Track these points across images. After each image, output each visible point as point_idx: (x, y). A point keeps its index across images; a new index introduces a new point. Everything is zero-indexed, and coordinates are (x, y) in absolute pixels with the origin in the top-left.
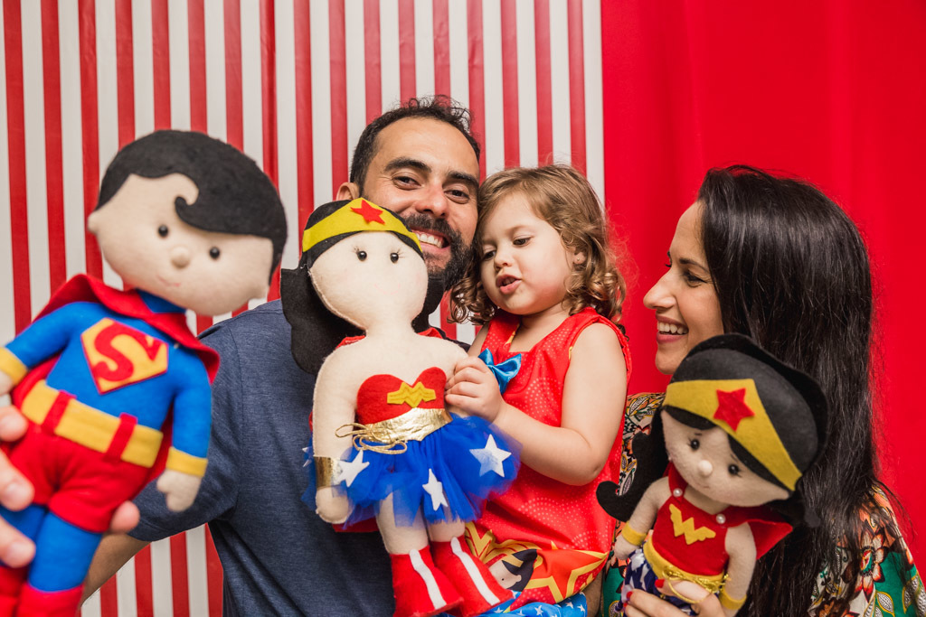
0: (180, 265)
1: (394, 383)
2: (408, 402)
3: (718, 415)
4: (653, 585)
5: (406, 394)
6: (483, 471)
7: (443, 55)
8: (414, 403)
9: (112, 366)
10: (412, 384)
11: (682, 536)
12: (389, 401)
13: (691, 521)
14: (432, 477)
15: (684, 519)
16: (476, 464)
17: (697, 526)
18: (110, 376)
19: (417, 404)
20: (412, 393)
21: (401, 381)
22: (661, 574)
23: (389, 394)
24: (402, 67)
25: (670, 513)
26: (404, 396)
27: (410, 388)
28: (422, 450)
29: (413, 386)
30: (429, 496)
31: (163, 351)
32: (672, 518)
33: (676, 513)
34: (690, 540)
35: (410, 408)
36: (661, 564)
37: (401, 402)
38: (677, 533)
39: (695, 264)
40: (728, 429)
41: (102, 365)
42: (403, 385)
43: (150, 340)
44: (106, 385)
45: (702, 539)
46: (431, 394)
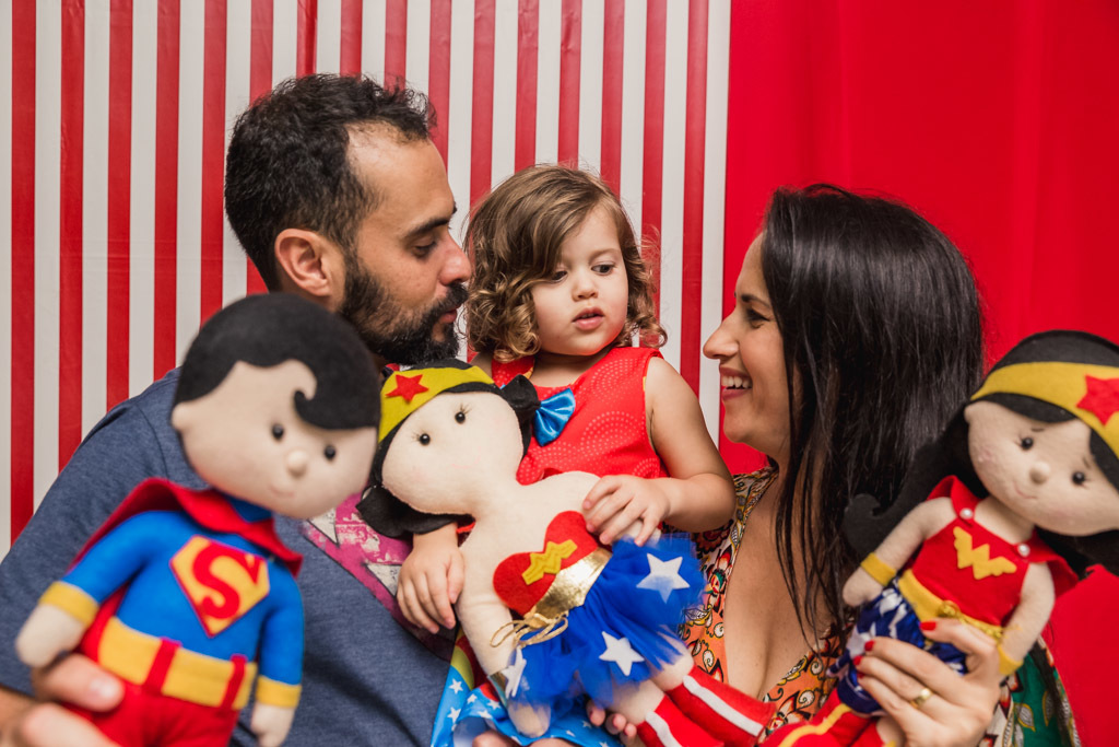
0: (298, 474)
1: (522, 561)
2: (548, 570)
3: (1083, 405)
4: (912, 631)
5: (541, 564)
6: (665, 596)
7: (530, 35)
8: (554, 568)
9: (219, 600)
10: (541, 549)
11: (970, 569)
12: (528, 582)
13: (985, 549)
14: (608, 638)
15: (976, 545)
16: (653, 595)
17: (993, 555)
18: (219, 613)
19: (559, 566)
20: (546, 560)
21: (528, 554)
22: (925, 616)
23: (524, 575)
24: (477, 47)
25: (953, 538)
26: (540, 568)
27: (541, 556)
28: (589, 613)
29: (544, 552)
30: (614, 663)
31: (264, 570)
32: (957, 544)
33: (963, 538)
34: (979, 574)
35: (554, 575)
36: (927, 604)
37: (541, 576)
38: (963, 562)
39: (756, 299)
40: (1094, 422)
41: (208, 601)
42: (533, 557)
43: (250, 558)
44: (216, 625)
45: (997, 572)
46: (569, 546)
